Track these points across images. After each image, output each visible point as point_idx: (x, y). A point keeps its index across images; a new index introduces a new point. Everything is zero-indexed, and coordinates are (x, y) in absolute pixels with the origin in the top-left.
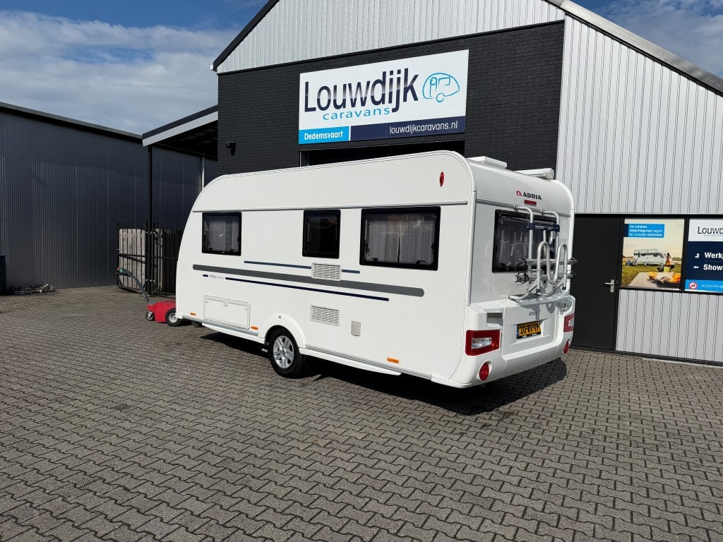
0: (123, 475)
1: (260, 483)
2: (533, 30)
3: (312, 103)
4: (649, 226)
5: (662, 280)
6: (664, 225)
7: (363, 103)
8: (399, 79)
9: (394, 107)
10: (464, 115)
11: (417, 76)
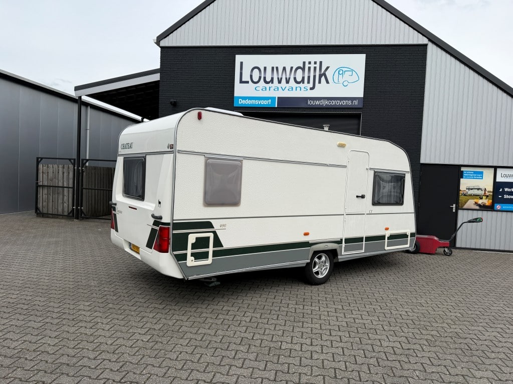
3: (246, 77)
4: (475, 172)
5: (482, 204)
6: (483, 172)
7: (288, 82)
8: (315, 68)
9: (312, 86)
10: (362, 97)
11: (329, 67)
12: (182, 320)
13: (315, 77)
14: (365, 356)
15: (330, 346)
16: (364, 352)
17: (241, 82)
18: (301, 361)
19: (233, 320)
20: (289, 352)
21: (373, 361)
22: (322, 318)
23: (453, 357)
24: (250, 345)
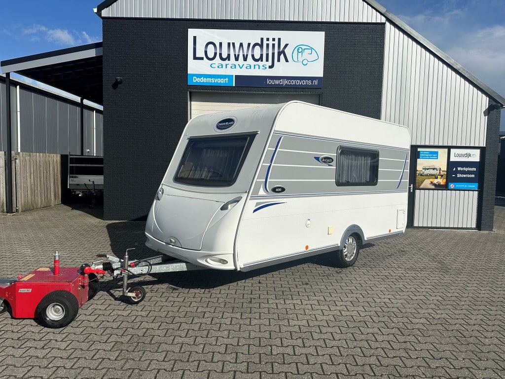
2: (366, 26)
3: (200, 53)
4: (431, 153)
5: (437, 184)
6: (438, 152)
7: (245, 59)
10: (322, 76)
11: (288, 44)
12: (153, 329)
13: (273, 54)
14: (364, 354)
15: (324, 346)
16: (361, 350)
17: (195, 58)
18: (297, 368)
19: (211, 324)
20: (282, 357)
21: (373, 360)
22: (306, 313)
23: (451, 347)
24: (237, 353)
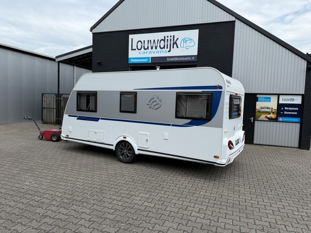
0: (111, 188)
1: (161, 188)
3: (134, 47)
4: (265, 98)
5: (270, 118)
6: (271, 97)
7: (156, 48)
8: (171, 39)
9: (169, 50)
10: (197, 54)
11: (178, 39)
13: (170, 44)
17: (132, 49)
